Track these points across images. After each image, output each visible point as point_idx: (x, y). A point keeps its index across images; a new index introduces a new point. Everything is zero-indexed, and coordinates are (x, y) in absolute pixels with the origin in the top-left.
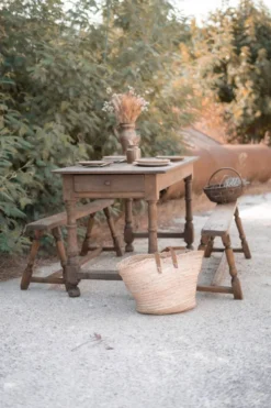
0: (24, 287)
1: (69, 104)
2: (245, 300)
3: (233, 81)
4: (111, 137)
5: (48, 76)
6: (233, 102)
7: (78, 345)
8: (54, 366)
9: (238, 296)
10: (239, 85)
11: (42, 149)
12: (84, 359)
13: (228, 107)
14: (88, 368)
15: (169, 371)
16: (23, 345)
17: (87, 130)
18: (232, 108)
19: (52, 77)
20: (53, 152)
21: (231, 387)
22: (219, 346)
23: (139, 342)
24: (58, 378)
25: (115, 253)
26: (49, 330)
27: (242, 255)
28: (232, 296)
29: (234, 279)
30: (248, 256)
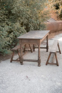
0: (11, 62)
1: (20, 18)
2: (59, 66)
3: (59, 4)
4: (30, 24)
5: (16, 12)
6: (59, 9)
7: (23, 79)
8: (18, 85)
9: (58, 65)
10: (60, 5)
11: (14, 29)
12: (24, 83)
13: (57, 10)
14: (25, 85)
15: (42, 87)
16: (11, 79)
17: (24, 23)
18: (58, 11)
19: (17, 12)
20: (17, 29)
21: (55, 91)
22: (53, 80)
23: (36, 78)
24: (19, 88)
25: (31, 52)
26: (16, 75)
27: (59, 53)
28: (56, 65)
29: (57, 62)
30: (60, 53)
